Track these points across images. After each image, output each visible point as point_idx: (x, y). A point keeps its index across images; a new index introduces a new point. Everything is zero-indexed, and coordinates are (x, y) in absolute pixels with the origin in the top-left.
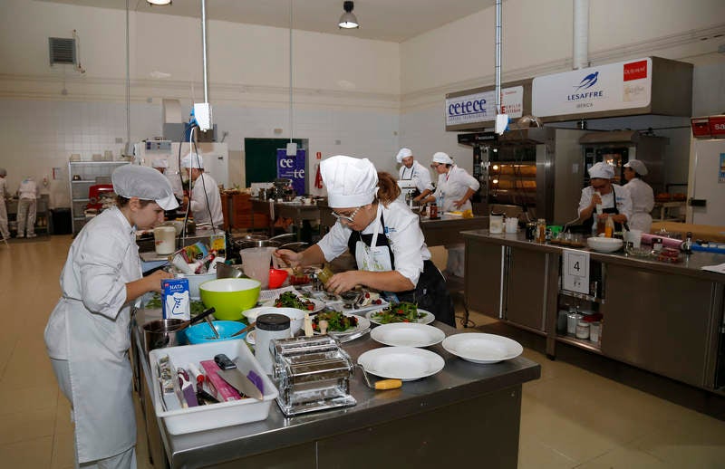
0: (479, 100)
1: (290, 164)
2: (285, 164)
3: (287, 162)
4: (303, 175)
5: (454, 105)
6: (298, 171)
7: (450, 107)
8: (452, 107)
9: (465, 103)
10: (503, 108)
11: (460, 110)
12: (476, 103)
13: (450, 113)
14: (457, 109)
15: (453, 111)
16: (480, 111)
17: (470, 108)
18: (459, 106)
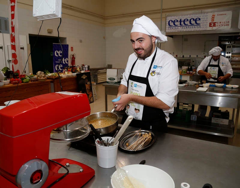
0: (195, 18)
1: (61, 54)
2: (57, 54)
3: (59, 53)
4: (67, 61)
5: (173, 20)
6: (65, 59)
7: (169, 22)
8: (171, 22)
9: (183, 20)
10: (214, 23)
11: (178, 24)
12: (192, 20)
13: (169, 25)
14: (175, 23)
15: (172, 24)
16: (195, 24)
17: (186, 23)
18: (177, 21)
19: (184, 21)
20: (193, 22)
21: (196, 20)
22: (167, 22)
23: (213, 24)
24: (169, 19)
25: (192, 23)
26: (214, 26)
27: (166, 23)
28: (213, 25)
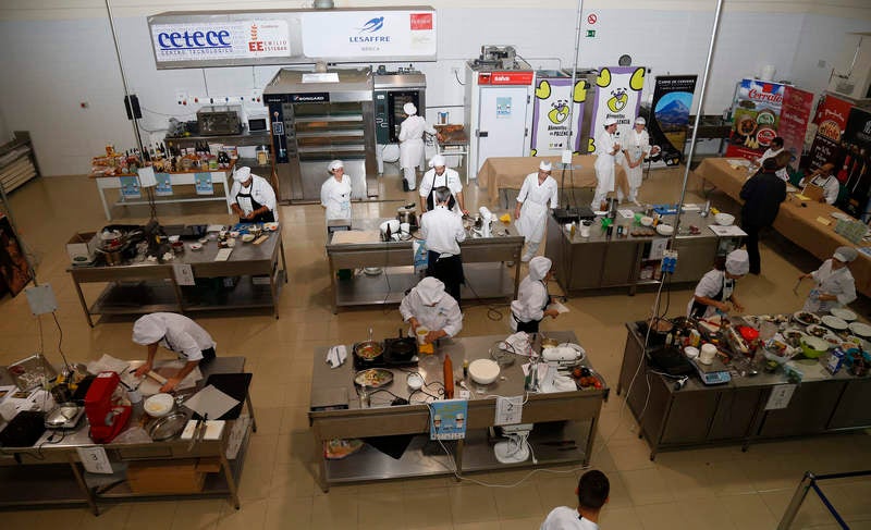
7: (160, 36)
8: (163, 37)
9: (190, 34)
10: (258, 43)
12: (211, 35)
13: (162, 44)
14: (175, 40)
15: (167, 42)
16: (220, 45)
17: (200, 41)
18: (179, 36)
19: (195, 37)
20: (215, 40)
21: (220, 36)
22: (156, 39)
23: (256, 45)
24: (158, 29)
25: (212, 41)
26: (259, 50)
27: (153, 41)
28: (256, 47)
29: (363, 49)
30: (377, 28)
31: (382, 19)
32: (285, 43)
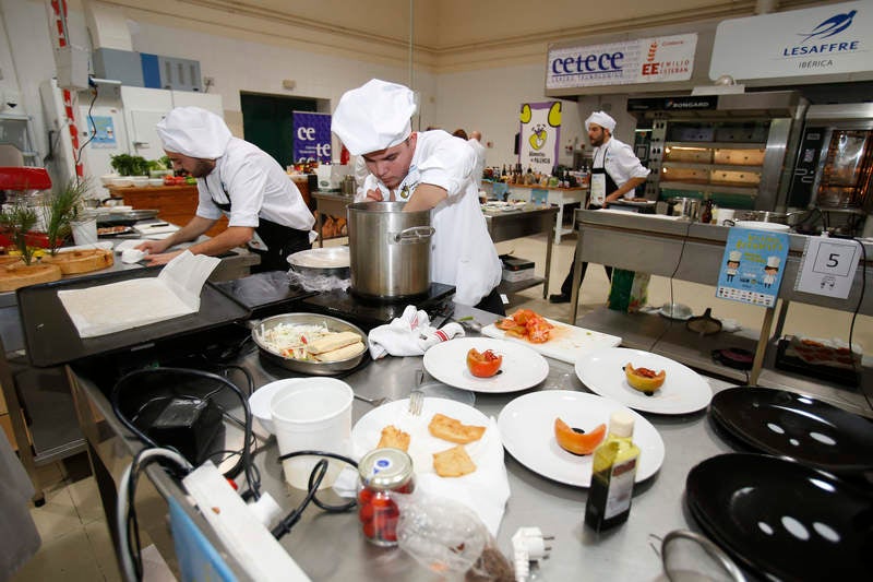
0: (611, 54)
1: (312, 135)
2: (304, 135)
3: (307, 132)
4: (329, 151)
5: (563, 59)
6: (322, 146)
7: (555, 62)
8: (558, 63)
9: (584, 58)
10: (654, 65)
11: (572, 67)
12: (604, 58)
13: (555, 71)
14: (567, 65)
15: (560, 68)
16: (611, 69)
17: (591, 65)
18: (573, 61)
19: (587, 61)
20: (607, 63)
21: (612, 59)
22: (551, 65)
23: (650, 68)
24: (554, 55)
25: (604, 65)
26: (653, 73)
27: (547, 67)
28: (650, 71)
29: (804, 65)
30: (838, 31)
31: (853, 13)
32: (687, 62)
